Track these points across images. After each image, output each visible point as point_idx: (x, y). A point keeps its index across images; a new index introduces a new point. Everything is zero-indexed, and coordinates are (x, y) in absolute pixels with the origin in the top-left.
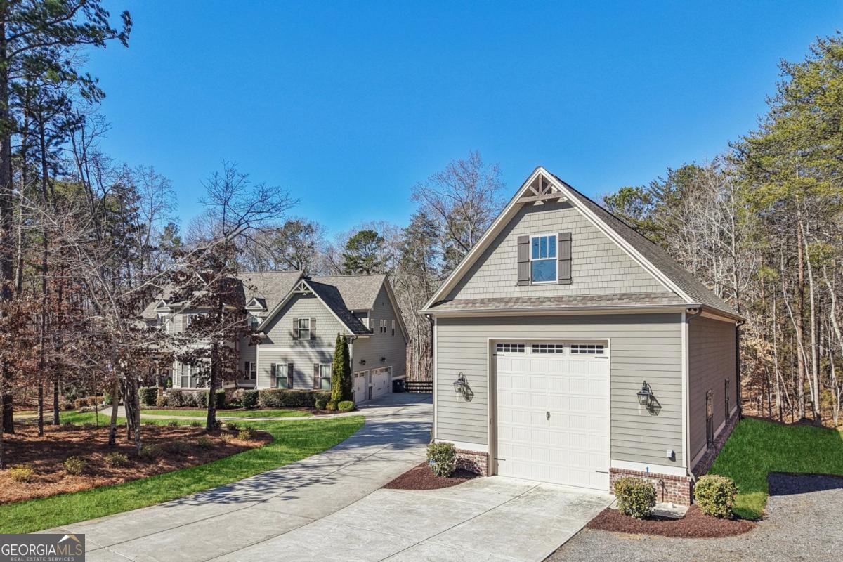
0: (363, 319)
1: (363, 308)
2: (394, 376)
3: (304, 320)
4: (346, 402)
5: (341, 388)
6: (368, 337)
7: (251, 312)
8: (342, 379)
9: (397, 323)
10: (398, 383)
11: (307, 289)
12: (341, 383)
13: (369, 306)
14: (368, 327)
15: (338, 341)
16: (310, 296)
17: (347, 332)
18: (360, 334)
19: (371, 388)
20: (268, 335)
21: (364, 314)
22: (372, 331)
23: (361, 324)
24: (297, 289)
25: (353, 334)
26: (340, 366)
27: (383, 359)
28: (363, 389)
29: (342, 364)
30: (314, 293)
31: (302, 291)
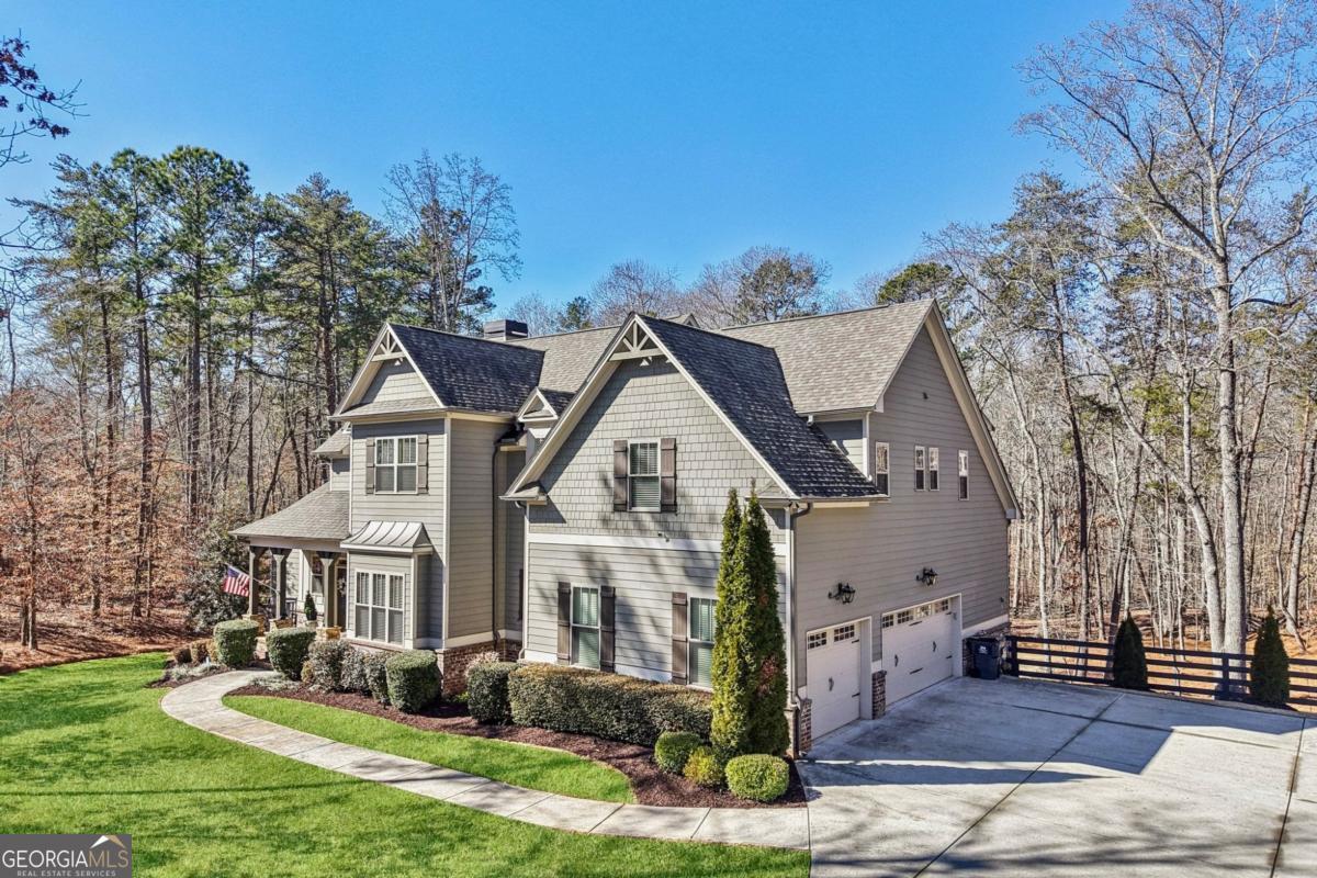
0: (846, 443)
1: (847, 404)
2: (966, 625)
3: (644, 446)
4: (758, 759)
5: (739, 699)
6: (866, 504)
7: (531, 430)
8: (744, 667)
9: (976, 460)
10: (983, 649)
11: (650, 345)
12: (742, 682)
13: (869, 396)
14: (863, 469)
15: (733, 520)
16: (659, 366)
17: (773, 485)
18: (824, 492)
19: (879, 678)
20: (551, 493)
21: (851, 425)
22: (882, 484)
23: (840, 459)
24: (622, 348)
25: (792, 495)
26: (736, 615)
27: (927, 576)
28: (849, 683)
29: (743, 607)
30: (672, 359)
31: (635, 352)
